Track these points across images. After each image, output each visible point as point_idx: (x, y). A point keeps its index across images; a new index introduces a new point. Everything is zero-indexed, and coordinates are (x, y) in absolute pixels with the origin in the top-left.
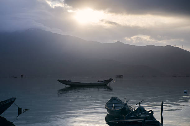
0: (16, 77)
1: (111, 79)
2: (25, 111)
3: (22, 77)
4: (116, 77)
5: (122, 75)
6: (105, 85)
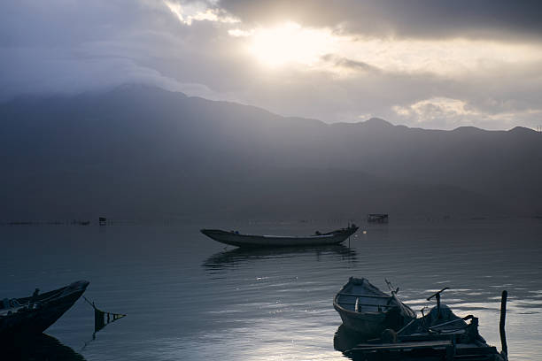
0: (84, 224)
1: (353, 226)
2: (115, 319)
3: (103, 223)
4: (370, 221)
5: (386, 216)
6: (337, 244)
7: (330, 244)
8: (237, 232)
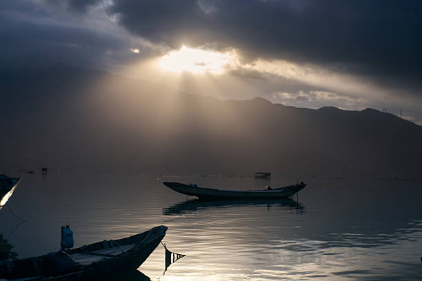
0: (31, 172)
1: (302, 183)
3: (45, 172)
4: (257, 177)
5: (269, 174)
7: (280, 198)
8: (195, 185)
